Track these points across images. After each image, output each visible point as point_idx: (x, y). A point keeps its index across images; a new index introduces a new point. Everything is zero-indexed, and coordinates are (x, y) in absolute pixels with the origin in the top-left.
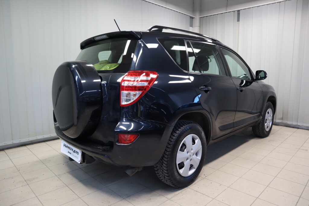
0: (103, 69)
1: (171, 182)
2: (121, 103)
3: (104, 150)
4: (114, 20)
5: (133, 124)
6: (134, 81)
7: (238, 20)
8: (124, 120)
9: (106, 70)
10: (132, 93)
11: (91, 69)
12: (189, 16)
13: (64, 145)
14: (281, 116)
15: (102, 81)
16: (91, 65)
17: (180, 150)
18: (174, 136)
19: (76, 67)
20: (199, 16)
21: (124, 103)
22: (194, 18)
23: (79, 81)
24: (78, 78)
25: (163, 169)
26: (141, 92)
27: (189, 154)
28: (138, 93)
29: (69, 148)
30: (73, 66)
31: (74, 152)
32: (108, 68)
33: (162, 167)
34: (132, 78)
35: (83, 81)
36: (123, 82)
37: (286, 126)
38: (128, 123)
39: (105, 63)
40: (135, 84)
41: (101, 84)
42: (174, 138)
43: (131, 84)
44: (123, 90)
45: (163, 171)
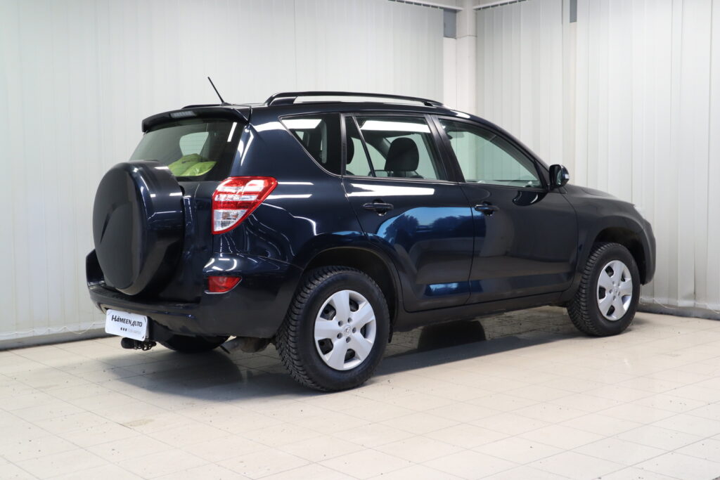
0: (187, 174)
1: (305, 373)
2: (213, 229)
3: (187, 307)
4: (209, 78)
5: (235, 261)
6: (235, 193)
7: (573, 18)
8: (221, 255)
9: (193, 175)
10: (233, 212)
11: (166, 175)
12: (441, 8)
13: (113, 318)
14: (691, 289)
15: (183, 194)
16: (165, 168)
17: (322, 316)
18: (309, 289)
19: (139, 171)
20: (475, 5)
21: (218, 228)
22: (459, 11)
23: (147, 195)
24: (145, 189)
25: (289, 346)
26: (245, 211)
27: (342, 327)
28: (240, 213)
29: (122, 320)
30: (136, 170)
31: (134, 324)
32: (198, 171)
33: (287, 343)
34: (232, 189)
35: (153, 196)
36: (217, 196)
37: (709, 319)
38: (228, 260)
39: (192, 160)
40: (236, 198)
41: (182, 200)
42: (308, 291)
43: (229, 198)
44: (217, 208)
45: (289, 351)
